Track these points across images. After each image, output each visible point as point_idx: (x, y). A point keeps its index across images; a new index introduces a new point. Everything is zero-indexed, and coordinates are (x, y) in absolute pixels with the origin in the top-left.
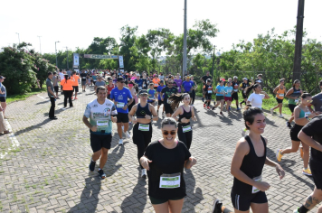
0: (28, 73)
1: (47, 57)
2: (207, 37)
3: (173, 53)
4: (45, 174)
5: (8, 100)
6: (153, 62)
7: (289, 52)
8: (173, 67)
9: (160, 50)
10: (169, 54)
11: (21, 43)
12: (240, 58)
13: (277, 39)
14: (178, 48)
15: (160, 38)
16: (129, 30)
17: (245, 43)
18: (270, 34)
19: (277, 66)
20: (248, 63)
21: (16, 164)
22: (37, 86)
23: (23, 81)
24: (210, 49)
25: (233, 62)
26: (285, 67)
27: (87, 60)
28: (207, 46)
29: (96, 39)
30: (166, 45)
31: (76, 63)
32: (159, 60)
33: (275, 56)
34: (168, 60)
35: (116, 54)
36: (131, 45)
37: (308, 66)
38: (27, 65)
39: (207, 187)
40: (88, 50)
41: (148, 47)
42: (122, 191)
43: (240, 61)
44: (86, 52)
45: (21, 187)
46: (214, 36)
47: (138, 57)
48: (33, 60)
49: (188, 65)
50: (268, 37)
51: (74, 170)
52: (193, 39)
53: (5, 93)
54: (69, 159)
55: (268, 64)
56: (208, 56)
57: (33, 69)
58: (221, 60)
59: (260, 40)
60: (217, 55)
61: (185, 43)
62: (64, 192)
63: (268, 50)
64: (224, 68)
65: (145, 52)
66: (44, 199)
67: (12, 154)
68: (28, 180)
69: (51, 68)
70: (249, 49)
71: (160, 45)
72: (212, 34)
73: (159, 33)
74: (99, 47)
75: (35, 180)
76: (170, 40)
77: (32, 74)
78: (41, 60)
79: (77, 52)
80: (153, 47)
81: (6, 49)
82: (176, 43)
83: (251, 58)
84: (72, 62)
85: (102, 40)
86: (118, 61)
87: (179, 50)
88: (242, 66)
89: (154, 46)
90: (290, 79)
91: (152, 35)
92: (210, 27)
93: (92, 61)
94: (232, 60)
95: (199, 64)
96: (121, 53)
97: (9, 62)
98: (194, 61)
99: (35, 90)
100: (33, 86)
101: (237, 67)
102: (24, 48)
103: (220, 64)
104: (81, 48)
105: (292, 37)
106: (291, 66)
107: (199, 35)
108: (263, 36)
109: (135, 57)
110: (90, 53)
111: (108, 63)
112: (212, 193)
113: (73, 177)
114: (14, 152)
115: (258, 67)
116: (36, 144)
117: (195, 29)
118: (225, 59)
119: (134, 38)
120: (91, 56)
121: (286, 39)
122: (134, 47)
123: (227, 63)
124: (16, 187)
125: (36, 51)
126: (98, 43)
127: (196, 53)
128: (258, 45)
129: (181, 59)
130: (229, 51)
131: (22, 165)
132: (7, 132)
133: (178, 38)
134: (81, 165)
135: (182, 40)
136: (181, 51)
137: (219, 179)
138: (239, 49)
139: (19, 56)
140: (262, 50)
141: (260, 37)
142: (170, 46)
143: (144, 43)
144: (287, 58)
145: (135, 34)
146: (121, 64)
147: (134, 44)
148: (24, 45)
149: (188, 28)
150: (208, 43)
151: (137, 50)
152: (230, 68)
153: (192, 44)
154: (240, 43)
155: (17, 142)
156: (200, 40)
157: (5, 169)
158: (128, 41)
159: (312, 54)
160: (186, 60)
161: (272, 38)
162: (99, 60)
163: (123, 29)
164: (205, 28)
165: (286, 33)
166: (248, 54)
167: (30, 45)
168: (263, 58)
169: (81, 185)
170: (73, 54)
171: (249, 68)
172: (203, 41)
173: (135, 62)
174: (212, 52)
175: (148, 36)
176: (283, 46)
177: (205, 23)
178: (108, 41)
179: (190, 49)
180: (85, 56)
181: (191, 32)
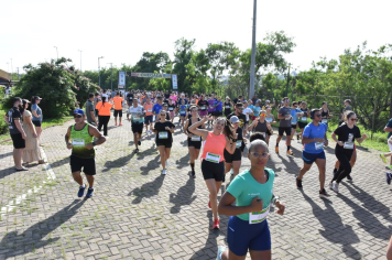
0: (67, 93)
1: (88, 74)
2: (281, 52)
3: (237, 72)
4: (84, 213)
5: (43, 125)
6: (214, 83)
7: (385, 72)
8: (237, 89)
9: (222, 69)
10: (233, 73)
11: (60, 58)
12: (322, 79)
13: (372, 55)
14: (244, 66)
15: (222, 53)
16: (186, 44)
17: (328, 61)
18: (361, 49)
19: (370, 89)
20: (332, 86)
21: (51, 199)
23: (61, 102)
24: (284, 69)
25: (313, 84)
26: (380, 91)
27: (134, 79)
28: (280, 63)
29: (145, 54)
30: (229, 62)
31: (122, 82)
32: (221, 80)
33: (366, 78)
34: (231, 81)
35: (168, 72)
36: (186, 62)
38: (66, 84)
39: (278, 239)
40: (135, 67)
41: (207, 64)
42: (174, 238)
43: (322, 82)
44: (133, 70)
46: (289, 51)
47: (195, 77)
48: (72, 78)
49: (256, 86)
50: (358, 53)
51: (118, 210)
52: (263, 55)
53: (41, 116)
54: (112, 196)
55: (358, 86)
56: (281, 76)
57: (73, 89)
58: (298, 82)
59: (347, 57)
60: (292, 75)
61: (253, 60)
62: (106, 236)
63: (358, 69)
64: (301, 91)
65: (204, 70)
66: (83, 243)
67: (47, 187)
68: (64, 219)
69: (92, 88)
70: (333, 67)
71: (222, 62)
72: (287, 49)
73: (221, 48)
74: (149, 64)
75: (73, 220)
76: (235, 56)
77: (71, 95)
78: (82, 78)
79: (124, 69)
80: (214, 65)
81: (43, 66)
82: (242, 60)
83: (335, 79)
84: (117, 81)
85: (152, 55)
86: (170, 80)
87: (246, 68)
88: (324, 90)
89: (215, 62)
90: (386, 106)
91: (213, 50)
92: (285, 40)
93: (142, 79)
94: (311, 81)
95: (269, 86)
96: (175, 71)
97: (46, 81)
98: (264, 82)
100: (72, 109)
101: (317, 90)
102: (62, 64)
103: (297, 86)
104: (127, 65)
106: (389, 91)
107: (271, 49)
108: (352, 52)
109: (191, 76)
110: (138, 71)
111: (159, 83)
112: (285, 247)
113: (117, 218)
114: (50, 185)
115: (345, 91)
117: (266, 43)
118: (303, 80)
119: (190, 54)
120: (140, 75)
121: (382, 55)
122: (191, 64)
123: (305, 85)
124: (51, 227)
125: (76, 68)
126: (148, 59)
127: (266, 73)
128: (346, 63)
129: (247, 79)
130: (308, 70)
131: (58, 202)
132: (41, 162)
133: (245, 54)
134: (127, 204)
135: (249, 57)
136: (248, 69)
137: (294, 230)
138: (319, 68)
139: (58, 73)
140: (350, 70)
141: (348, 52)
142: (234, 63)
143: (203, 60)
144: (383, 80)
145: (192, 48)
146: (175, 84)
147: (191, 60)
148: (63, 60)
149: (257, 42)
150: (282, 60)
151: (194, 68)
152: (308, 91)
153: (262, 61)
154: (319, 61)
155: (52, 173)
156: (272, 56)
157: (39, 205)
158: (184, 58)
160: (253, 81)
161: (364, 54)
162: (148, 80)
163: (177, 42)
164: (279, 42)
165: (383, 48)
166: (332, 75)
167: (70, 60)
168: (351, 79)
169: (125, 229)
170: (118, 72)
171: (333, 92)
172: (276, 58)
173: (191, 82)
174: (286, 72)
175: (207, 51)
176: (378, 65)
177: (278, 36)
178: (159, 56)
179: (259, 66)
180: (133, 74)
181: (261, 46)
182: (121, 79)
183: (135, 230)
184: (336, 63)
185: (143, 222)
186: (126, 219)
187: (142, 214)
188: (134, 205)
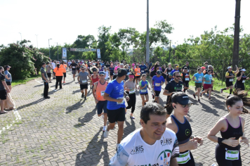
0: (28, 63)
1: (42, 50)
2: (165, 33)
3: (138, 46)
4: (40, 141)
5: (13, 84)
6: (123, 53)
7: (229, 44)
8: (138, 57)
9: (128, 45)
10: (136, 47)
11: (23, 40)
12: (191, 49)
13: (221, 34)
14: (142, 43)
15: (128, 35)
16: (104, 29)
17: (194, 38)
18: (213, 30)
19: (220, 55)
20: (197, 53)
21: (18, 133)
22: (35, 73)
23: (24, 69)
24: (167, 43)
25: (185, 52)
26: (226, 56)
27: (73, 53)
28: (164, 40)
29: (79, 37)
30: (133, 40)
31: (64, 55)
32: (128, 52)
33: (218, 48)
34: (135, 52)
35: (94, 48)
36: (106, 41)
37: (244, 55)
38: (27, 57)
40: (73, 45)
41: (119, 42)
43: (190, 51)
45: (22, 151)
46: (170, 32)
47: (111, 50)
48: (31, 53)
49: (150, 55)
50: (212, 33)
51: (63, 138)
52: (154, 35)
53: (11, 78)
54: (59, 129)
55: (212, 54)
56: (165, 48)
57: (32, 60)
58: (176, 51)
59: (206, 36)
60: (173, 48)
61: (148, 38)
62: (55, 155)
63: (212, 42)
64: (179, 57)
65: (117, 46)
66: (40, 161)
67: (16, 125)
68: (27, 146)
69: (45, 59)
70: (197, 42)
71: (129, 40)
72: (169, 32)
73: (127, 31)
74: (82, 43)
75: (33, 146)
76: (136, 36)
77: (31, 64)
78: (38, 53)
79: (66, 46)
80: (123, 42)
81: (11, 45)
82: (141, 39)
83: (199, 49)
84: (61, 54)
85: (84, 37)
86: (96, 53)
88: (192, 56)
91: (122, 33)
92: (167, 26)
93: (77, 53)
94: (184, 51)
95: (158, 55)
96: (99, 47)
97: (14, 55)
98: (155, 52)
99: (33, 76)
100: (32, 73)
101: (189, 56)
102: (25, 44)
103: (176, 54)
104: (68, 44)
105: (231, 32)
106: (231, 56)
107: (159, 32)
108: (209, 32)
109: (109, 50)
110: (75, 47)
111: (89, 55)
113: (62, 143)
114: (18, 124)
115: (205, 57)
116: (34, 118)
117: (156, 28)
118: (179, 50)
120: (76, 50)
121: (226, 34)
122: (108, 42)
123: (181, 53)
124: (19, 151)
125: (34, 47)
126: (81, 40)
128: (205, 39)
129: (144, 51)
130: (182, 44)
131: (23, 134)
133: (142, 35)
134: (68, 134)
135: (145, 37)
136: (145, 44)
138: (189, 42)
139: (22, 50)
140: (208, 42)
141: (206, 33)
142: (136, 41)
143: (116, 39)
144: (227, 49)
145: (109, 32)
146: (99, 55)
147: (109, 40)
148: (25, 41)
149: (150, 28)
150: (166, 38)
151: (111, 45)
152: (183, 57)
153: (153, 39)
154: (189, 38)
155: (19, 116)
156: (159, 36)
157: (10, 137)
158: (104, 38)
159: (247, 46)
160: (148, 52)
161: (215, 34)
162: (82, 53)
163: (100, 28)
164: (163, 27)
165: (227, 30)
166: (197, 46)
167: (29, 41)
168: (208, 49)
169: (68, 150)
170: (62, 48)
171: (198, 57)
172: (162, 37)
173: (110, 53)
174: (169, 45)
175: (119, 34)
176: (224, 40)
177: (163, 23)
178: (88, 38)
179: (151, 43)
180: (71, 49)
181: (152, 30)
182: (64, 52)
183: (75, 150)
184: (199, 39)
185: (80, 145)
186: (68, 144)
187: (79, 140)
188: (74, 134)
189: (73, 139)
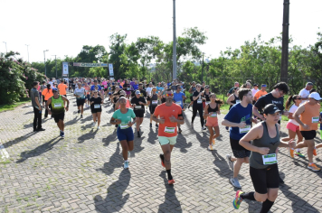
0: (16, 82)
1: (35, 65)
2: (196, 44)
3: (162, 60)
4: (36, 186)
6: (143, 70)
7: (275, 58)
8: (163, 74)
9: (150, 58)
10: (159, 61)
11: (9, 52)
12: (229, 64)
13: (265, 45)
14: (168, 55)
15: (149, 45)
16: (118, 38)
17: (233, 50)
18: (257, 41)
19: (265, 72)
20: (236, 70)
21: (6, 176)
22: (26, 95)
24: (199, 56)
25: (222, 69)
26: (273, 73)
27: (76, 69)
28: (196, 53)
29: (85, 47)
30: (156, 52)
31: (65, 71)
32: (149, 67)
33: (262, 63)
34: (158, 68)
35: (105, 62)
36: (120, 53)
37: (295, 72)
38: (15, 74)
39: (201, 194)
40: (77, 58)
41: (137, 54)
43: (229, 67)
44: (75, 61)
45: (12, 200)
46: (203, 43)
47: (127, 65)
48: (21, 69)
49: (179, 72)
50: (255, 44)
51: (67, 181)
52: (183, 46)
54: (61, 169)
55: (255, 70)
56: (197, 63)
57: (22, 78)
58: (210, 67)
59: (247, 48)
60: (206, 62)
61: (175, 51)
62: (57, 204)
63: (255, 54)
64: (213, 74)
65: (135, 60)
66: (37, 212)
67: (2, 165)
68: (19, 193)
69: (39, 78)
70: (237, 55)
71: (150, 52)
72: (201, 42)
73: (148, 41)
74: (88, 55)
75: (27, 192)
76: (160, 47)
77: (20, 83)
78: (30, 69)
79: (67, 60)
80: (143, 55)
82: (166, 51)
83: (239, 65)
84: (61, 70)
85: (91, 48)
86: (107, 69)
87: (169, 57)
88: (231, 73)
89: (144, 53)
91: (142, 43)
92: (199, 34)
93: (82, 69)
94: (220, 67)
95: (188, 71)
96: (111, 61)
98: (184, 68)
99: (23, 99)
100: (22, 95)
101: (226, 73)
102: (11, 57)
103: (210, 71)
104: (69, 57)
105: (278, 44)
106: (279, 72)
107: (189, 42)
108: (250, 43)
109: (125, 65)
110: (80, 61)
111: (98, 71)
112: (207, 200)
113: (66, 188)
114: (4, 163)
115: (247, 73)
116: (26, 155)
117: (184, 37)
118: (214, 66)
119: (123, 47)
120: (81, 65)
121: (272, 45)
122: (124, 55)
123: (216, 70)
124: (7, 200)
125: (24, 60)
126: (88, 51)
127: (185, 61)
128: (246, 52)
129: (170, 66)
130: (218, 58)
131: (13, 177)
133: (168, 46)
134: (74, 175)
135: (172, 48)
136: (171, 58)
137: (213, 185)
138: (226, 56)
139: (8, 65)
140: (249, 57)
141: (247, 43)
142: (160, 54)
143: (134, 51)
144: (273, 64)
145: (125, 42)
146: (111, 72)
147: (124, 52)
148: (12, 54)
149: (177, 37)
150: (197, 50)
151: (126, 58)
152: (219, 75)
153: (182, 52)
154: (226, 50)
155: (6, 153)
156: (189, 47)
158: (118, 49)
159: (298, 60)
160: (176, 68)
161: (259, 45)
162: (88, 68)
163: (112, 37)
164: (194, 36)
165: (273, 40)
166: (236, 61)
167: (17, 54)
168: (250, 64)
169: (74, 196)
170: (62, 63)
171: (238, 75)
172: (193, 48)
173: (125, 70)
174: (201, 59)
175: (137, 44)
176: (270, 53)
177: (193, 31)
178: (97, 48)
179: (179, 56)
180: (75, 64)
181: (180, 40)
182: (64, 68)
183: (83, 197)
184: (239, 52)
185: (89, 189)
186: (74, 188)
187: (88, 182)
188: (81, 175)
189: (80, 181)
